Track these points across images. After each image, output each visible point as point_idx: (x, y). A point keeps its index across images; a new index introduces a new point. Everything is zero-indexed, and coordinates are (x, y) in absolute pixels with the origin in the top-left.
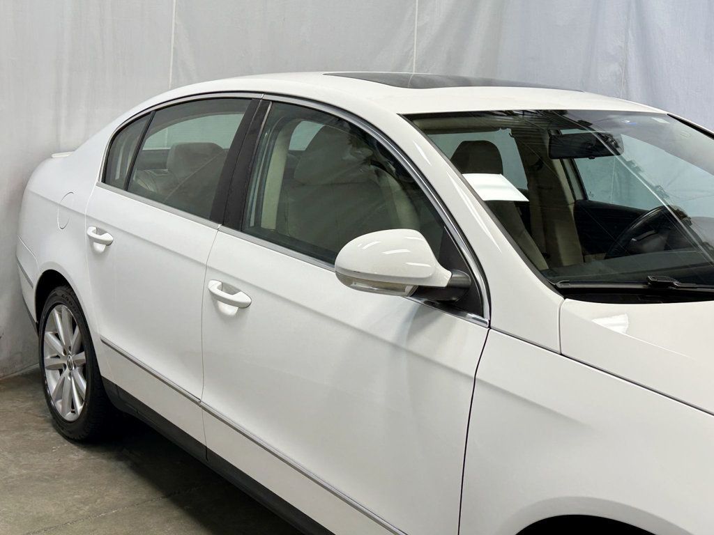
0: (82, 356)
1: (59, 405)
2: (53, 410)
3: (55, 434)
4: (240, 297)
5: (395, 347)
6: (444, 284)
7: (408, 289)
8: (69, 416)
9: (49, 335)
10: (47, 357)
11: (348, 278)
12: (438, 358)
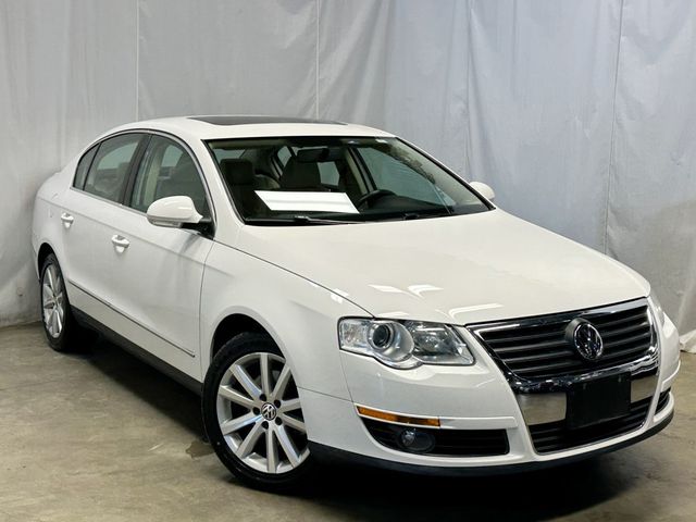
0: (61, 295)
1: (51, 330)
2: (47, 332)
3: (49, 348)
4: (124, 242)
5: (180, 255)
6: (197, 221)
7: (179, 225)
8: (56, 335)
9: (45, 286)
10: (45, 300)
11: (152, 220)
12: (195, 258)
